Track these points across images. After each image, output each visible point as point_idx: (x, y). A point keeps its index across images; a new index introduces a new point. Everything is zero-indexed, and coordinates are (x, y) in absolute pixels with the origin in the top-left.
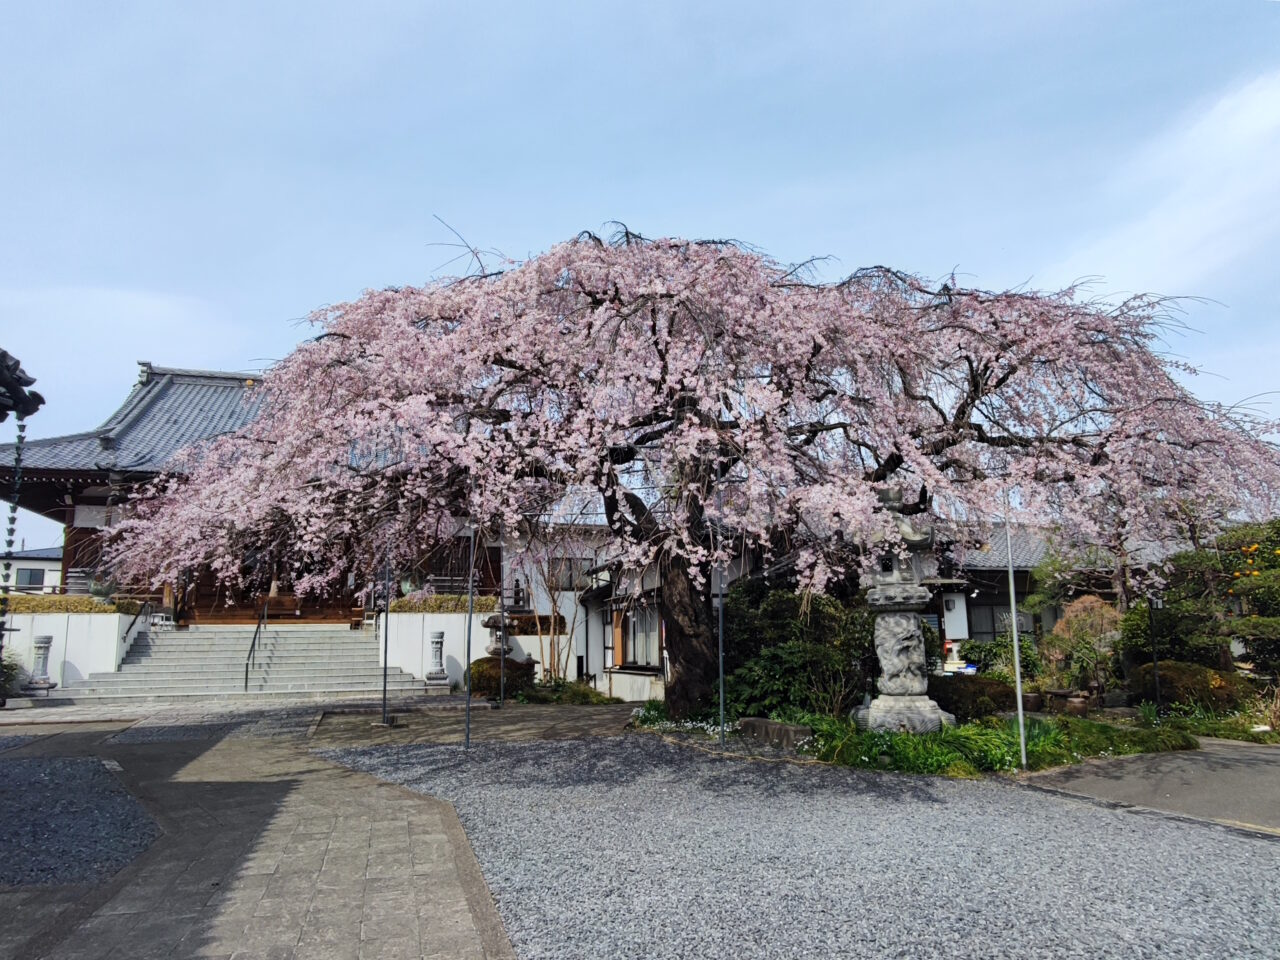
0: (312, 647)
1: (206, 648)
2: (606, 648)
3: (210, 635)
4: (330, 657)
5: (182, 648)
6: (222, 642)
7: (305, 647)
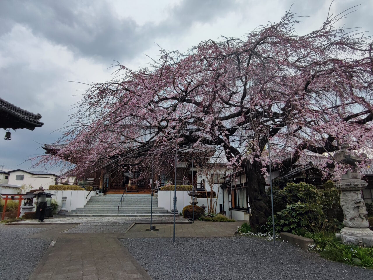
0: (138, 201)
1: (109, 201)
2: (229, 202)
3: (111, 197)
4: (143, 204)
5: (102, 201)
6: (114, 199)
7: (136, 201)
